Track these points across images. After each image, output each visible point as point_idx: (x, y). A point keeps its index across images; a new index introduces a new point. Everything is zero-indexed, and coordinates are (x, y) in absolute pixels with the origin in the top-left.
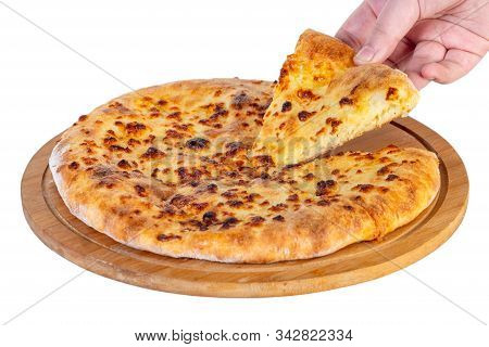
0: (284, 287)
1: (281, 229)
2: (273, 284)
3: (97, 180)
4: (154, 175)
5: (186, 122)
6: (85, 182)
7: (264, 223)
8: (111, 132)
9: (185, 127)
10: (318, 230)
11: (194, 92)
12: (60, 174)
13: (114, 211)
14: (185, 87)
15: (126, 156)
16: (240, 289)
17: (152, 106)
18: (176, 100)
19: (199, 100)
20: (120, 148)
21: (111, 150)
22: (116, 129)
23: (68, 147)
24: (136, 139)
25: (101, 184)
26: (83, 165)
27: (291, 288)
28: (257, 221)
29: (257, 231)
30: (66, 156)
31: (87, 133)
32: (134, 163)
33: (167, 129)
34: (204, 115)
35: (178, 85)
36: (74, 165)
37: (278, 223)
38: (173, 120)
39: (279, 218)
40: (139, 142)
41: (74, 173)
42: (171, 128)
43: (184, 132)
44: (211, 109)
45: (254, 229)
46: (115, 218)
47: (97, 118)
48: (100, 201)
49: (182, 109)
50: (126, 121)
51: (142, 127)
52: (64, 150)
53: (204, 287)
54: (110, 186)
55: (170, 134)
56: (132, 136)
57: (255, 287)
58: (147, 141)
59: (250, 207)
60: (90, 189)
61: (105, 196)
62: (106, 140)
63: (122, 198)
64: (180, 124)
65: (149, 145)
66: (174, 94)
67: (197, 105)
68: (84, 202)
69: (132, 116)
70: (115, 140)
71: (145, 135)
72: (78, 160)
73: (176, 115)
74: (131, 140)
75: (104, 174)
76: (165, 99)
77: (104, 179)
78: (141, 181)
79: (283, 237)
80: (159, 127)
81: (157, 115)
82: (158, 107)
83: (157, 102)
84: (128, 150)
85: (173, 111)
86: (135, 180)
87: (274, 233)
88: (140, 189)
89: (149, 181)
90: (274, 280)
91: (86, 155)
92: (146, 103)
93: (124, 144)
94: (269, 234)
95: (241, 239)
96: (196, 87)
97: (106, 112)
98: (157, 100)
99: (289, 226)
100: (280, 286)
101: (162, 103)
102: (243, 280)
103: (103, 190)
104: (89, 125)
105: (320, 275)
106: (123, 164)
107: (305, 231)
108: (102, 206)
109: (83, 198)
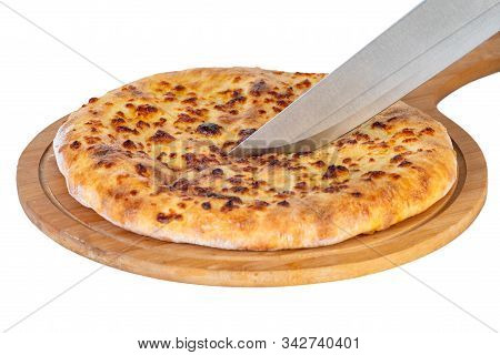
0: (256, 278)
1: (286, 214)
2: (243, 273)
3: (97, 160)
4: (159, 158)
5: (201, 107)
6: (85, 161)
7: (268, 208)
8: (120, 113)
9: (199, 113)
10: (324, 217)
11: (212, 79)
12: (61, 154)
13: (110, 193)
14: (204, 73)
15: (132, 137)
16: (209, 275)
17: (168, 90)
18: (194, 86)
19: (217, 86)
20: (127, 129)
21: (118, 131)
22: (126, 111)
23: (72, 127)
24: (146, 121)
25: (100, 164)
26: (85, 145)
27: (262, 279)
28: (261, 206)
29: (260, 215)
30: (69, 136)
31: (95, 113)
32: (140, 144)
33: (180, 112)
34: (220, 101)
35: (198, 72)
36: (76, 145)
37: (282, 208)
38: (188, 105)
39: (285, 204)
40: (148, 125)
41: (75, 152)
42: (184, 112)
43: (196, 116)
44: (228, 94)
45: (258, 213)
46: (112, 200)
47: (108, 101)
48: (97, 183)
49: (199, 94)
50: (138, 103)
51: (154, 110)
52: (67, 131)
53: (172, 271)
54: (109, 166)
55: (182, 118)
56: (142, 118)
57: (225, 276)
58: (156, 124)
59: (256, 194)
60: (89, 169)
61: (103, 177)
62: (114, 121)
63: (119, 177)
64: (195, 109)
65: (158, 128)
66: (193, 80)
67: (214, 92)
68: (83, 183)
69: (144, 99)
70: (123, 121)
71: (156, 118)
72: (81, 140)
73: (192, 100)
74: (140, 122)
75: (104, 153)
76: (183, 85)
77: (104, 158)
78: (144, 161)
79: (287, 223)
80: (172, 111)
81: (171, 100)
82: (174, 92)
83: (173, 87)
84: (135, 132)
85: (190, 97)
86: (137, 160)
87: (278, 217)
88: (141, 169)
89: (153, 163)
90: (245, 270)
91: (89, 134)
92: (162, 87)
93: (132, 126)
94: (272, 218)
95: (243, 222)
96: (215, 74)
97: (118, 95)
98: (174, 85)
99: (293, 211)
100: (251, 276)
101: (179, 88)
102: (213, 267)
103: (102, 171)
104: (97, 107)
105: (296, 268)
106: (128, 144)
107: (309, 217)
108: (99, 188)
109: (81, 179)
